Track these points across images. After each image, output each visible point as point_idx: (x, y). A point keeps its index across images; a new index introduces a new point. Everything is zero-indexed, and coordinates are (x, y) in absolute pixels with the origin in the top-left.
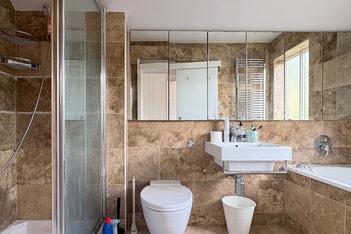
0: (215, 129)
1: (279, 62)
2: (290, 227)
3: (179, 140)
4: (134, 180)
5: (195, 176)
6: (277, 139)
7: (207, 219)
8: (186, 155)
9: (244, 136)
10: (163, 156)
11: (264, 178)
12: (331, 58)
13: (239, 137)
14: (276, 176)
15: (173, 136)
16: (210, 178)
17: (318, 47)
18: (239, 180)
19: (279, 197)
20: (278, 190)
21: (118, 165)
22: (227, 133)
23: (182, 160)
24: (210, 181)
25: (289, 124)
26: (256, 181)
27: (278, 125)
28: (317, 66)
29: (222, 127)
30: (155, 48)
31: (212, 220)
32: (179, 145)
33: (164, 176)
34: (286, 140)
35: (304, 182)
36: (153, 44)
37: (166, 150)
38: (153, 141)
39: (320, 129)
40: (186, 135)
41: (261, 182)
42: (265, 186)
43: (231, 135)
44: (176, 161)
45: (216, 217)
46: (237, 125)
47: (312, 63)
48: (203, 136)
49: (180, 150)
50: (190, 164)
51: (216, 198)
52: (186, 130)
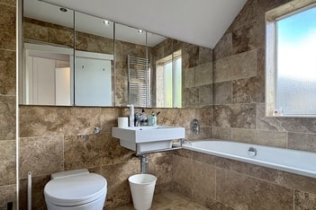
0: (121, 116)
1: (159, 64)
2: (178, 191)
3: (86, 126)
4: (30, 177)
5: (102, 162)
6: (168, 122)
7: (114, 200)
8: (93, 142)
9: (146, 121)
10: (67, 145)
11: (159, 155)
12: (196, 65)
13: (142, 121)
14: (168, 152)
15: (78, 123)
16: (117, 161)
17: (187, 56)
18: (144, 160)
19: (169, 169)
20: (169, 164)
21: (5, 162)
22: (132, 118)
23: (89, 147)
24: (117, 165)
25: (176, 111)
26: (153, 159)
27: (169, 112)
28: (187, 70)
29: (127, 113)
30: (45, 29)
31: (119, 201)
32: (86, 132)
33: (68, 167)
34: (174, 123)
35: (188, 154)
36: (42, 23)
37: (71, 138)
38: (54, 129)
39: (193, 115)
40: (93, 121)
41: (158, 158)
42: (160, 162)
43: (135, 120)
44: (83, 148)
45: (122, 197)
46: (140, 111)
47: (183, 67)
48: (110, 122)
49: (87, 137)
50: (97, 150)
51: (122, 179)
52: (93, 116)
